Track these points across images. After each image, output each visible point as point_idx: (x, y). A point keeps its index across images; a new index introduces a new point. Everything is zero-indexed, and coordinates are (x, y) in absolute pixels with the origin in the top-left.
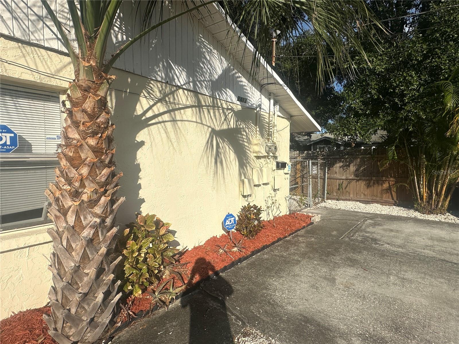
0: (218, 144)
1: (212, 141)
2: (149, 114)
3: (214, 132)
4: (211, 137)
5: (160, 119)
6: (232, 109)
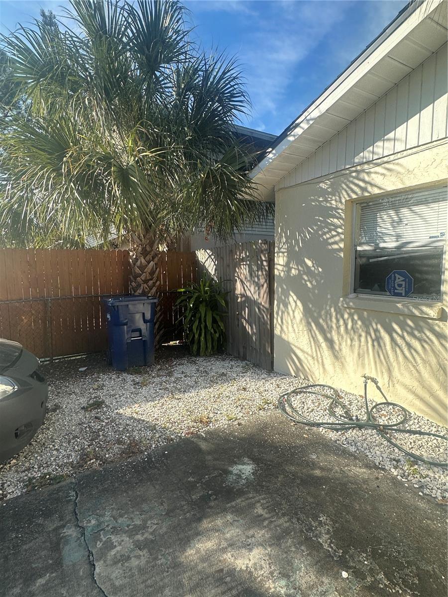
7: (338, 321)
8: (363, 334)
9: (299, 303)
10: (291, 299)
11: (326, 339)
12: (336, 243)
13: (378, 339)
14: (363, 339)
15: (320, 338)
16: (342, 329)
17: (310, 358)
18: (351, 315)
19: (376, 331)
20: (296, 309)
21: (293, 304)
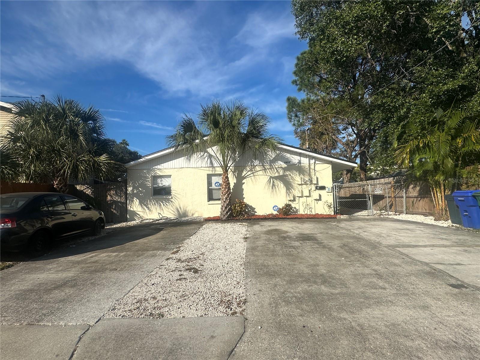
0: (273, 182)
1: (270, 181)
2: (246, 175)
3: (271, 177)
4: (270, 179)
5: (249, 176)
6: (281, 167)
7: (150, 202)
8: (157, 204)
9: (137, 200)
11: (147, 207)
12: (149, 184)
13: (160, 205)
14: (157, 205)
15: (145, 208)
16: (151, 204)
17: (143, 214)
18: (153, 201)
19: (160, 203)
20: (136, 202)
21: (135, 200)
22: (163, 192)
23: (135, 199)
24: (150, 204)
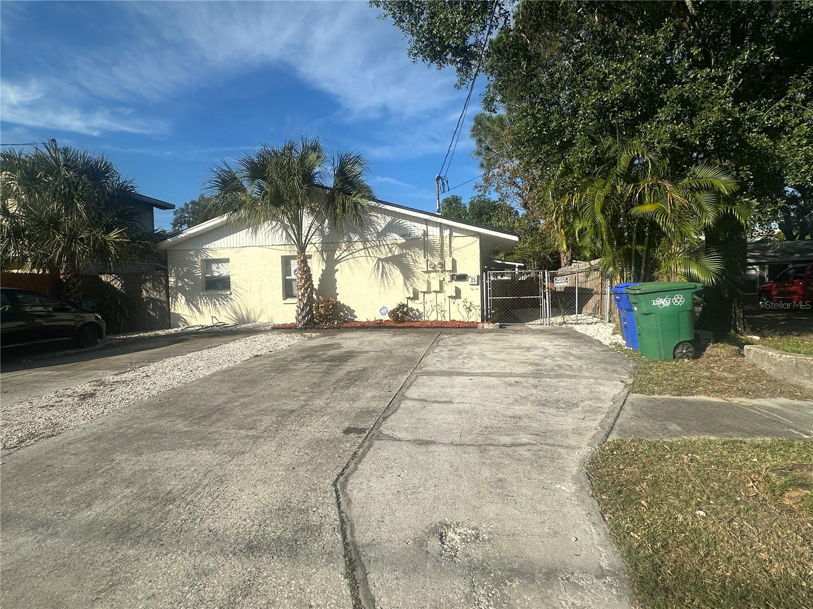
0: (383, 267)
1: (378, 266)
2: (340, 258)
3: (379, 259)
4: (378, 262)
5: (345, 258)
6: (397, 244)
7: (201, 301)
8: (210, 303)
9: (183, 297)
10: (179, 296)
11: (196, 308)
12: (198, 273)
13: (215, 304)
14: (210, 305)
15: (194, 309)
16: (203, 303)
17: (190, 318)
18: (206, 298)
19: (215, 302)
20: (182, 299)
21: (180, 298)
22: (220, 285)
23: (180, 295)
24: (201, 304)
